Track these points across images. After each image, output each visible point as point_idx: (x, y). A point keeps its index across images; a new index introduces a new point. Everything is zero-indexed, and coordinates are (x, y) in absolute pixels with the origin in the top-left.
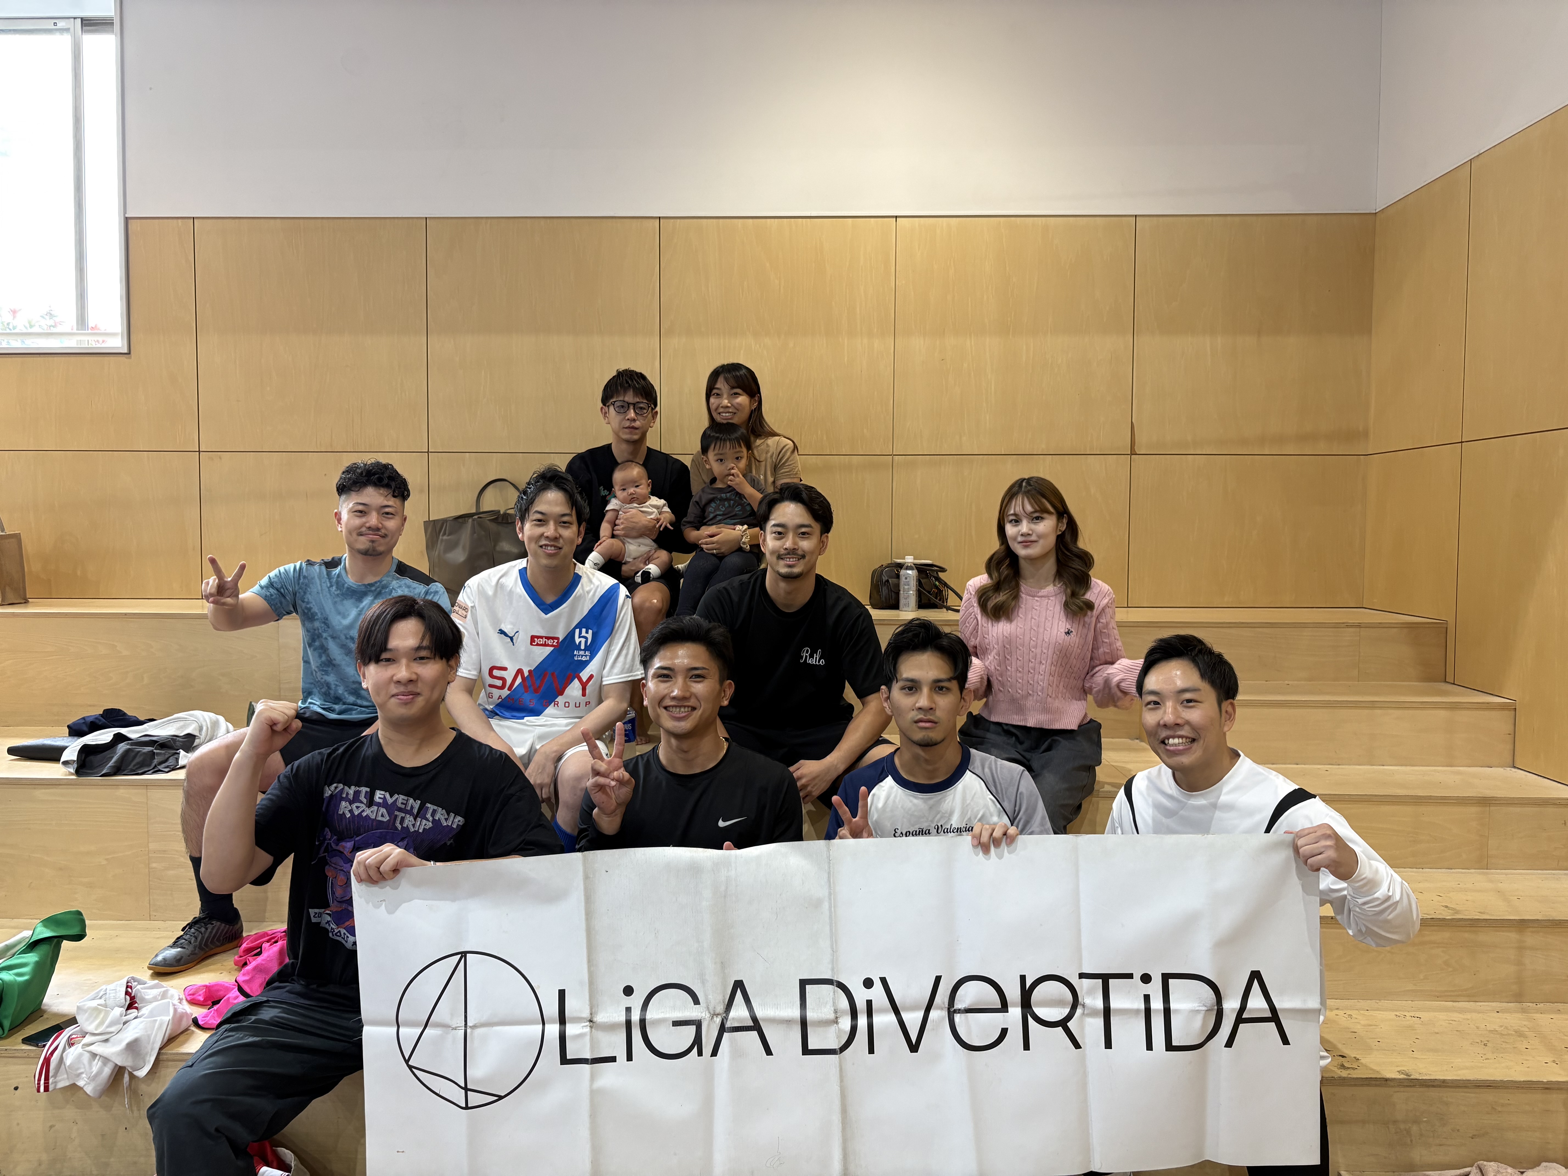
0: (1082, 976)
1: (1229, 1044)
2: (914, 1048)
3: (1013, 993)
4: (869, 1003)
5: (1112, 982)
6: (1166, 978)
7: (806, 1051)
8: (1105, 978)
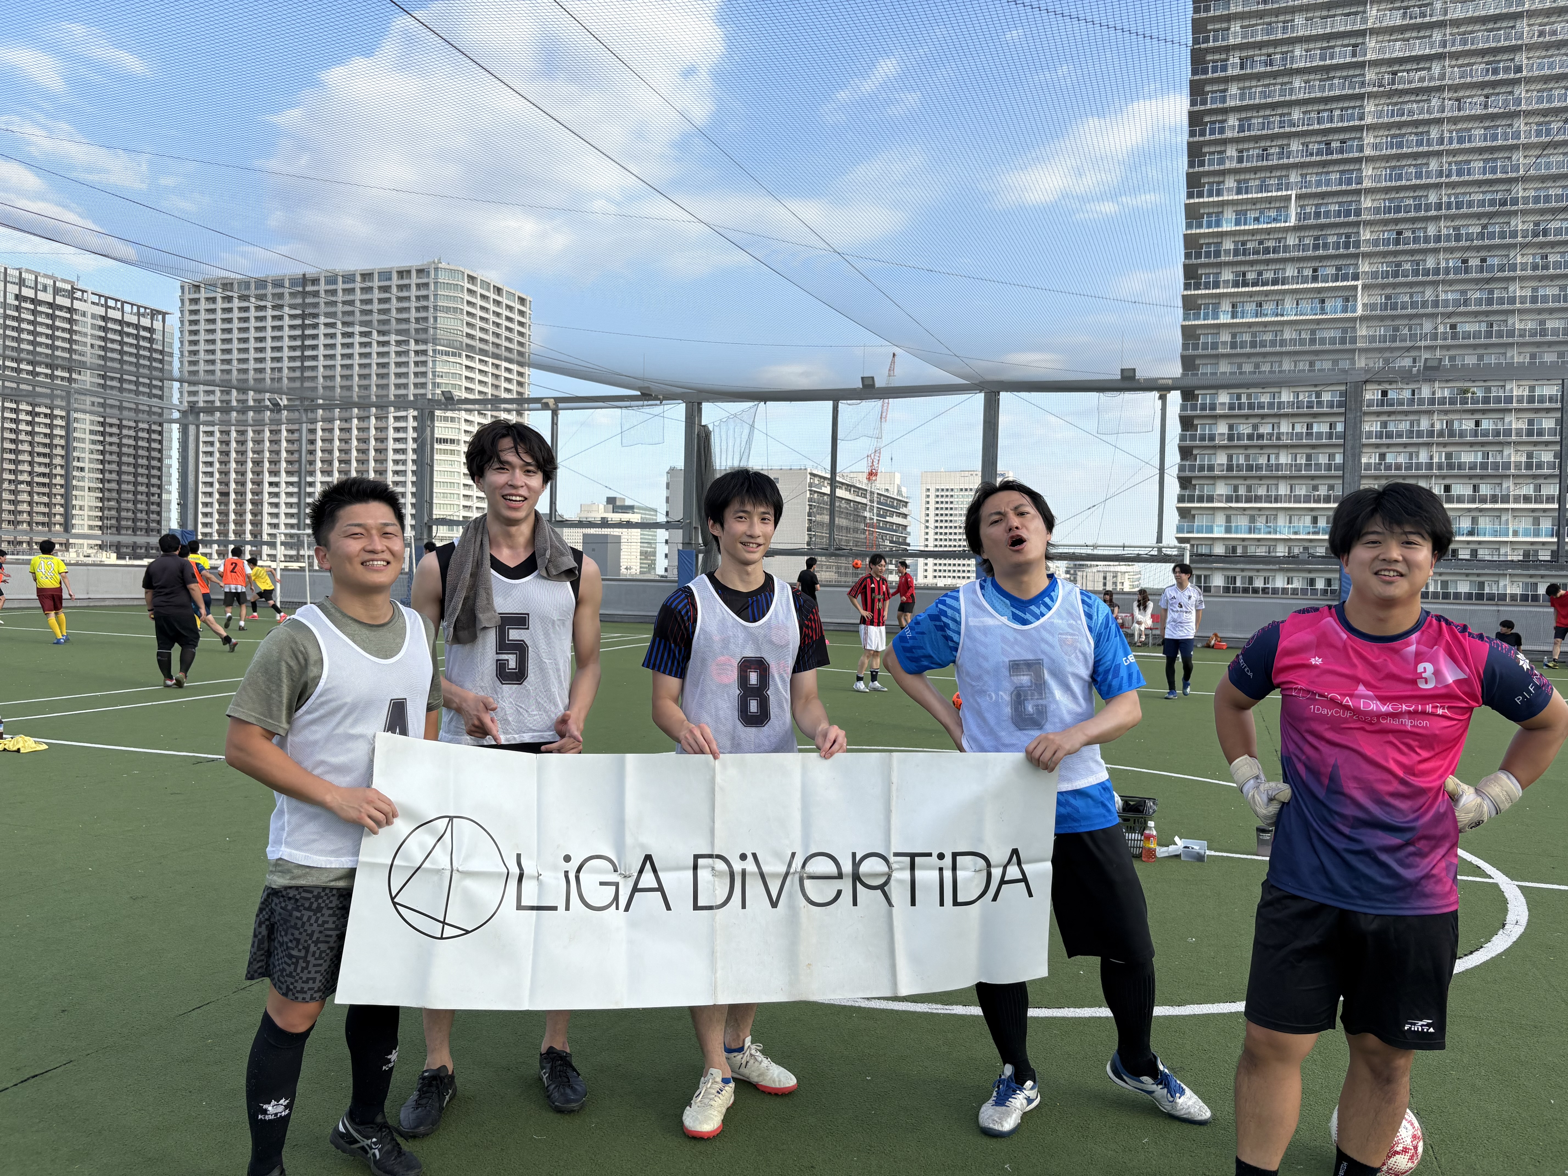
0: (896, 855)
1: (995, 899)
2: (774, 904)
3: (847, 868)
4: (744, 873)
5: (917, 859)
6: (955, 855)
7: (696, 907)
8: (913, 856)
